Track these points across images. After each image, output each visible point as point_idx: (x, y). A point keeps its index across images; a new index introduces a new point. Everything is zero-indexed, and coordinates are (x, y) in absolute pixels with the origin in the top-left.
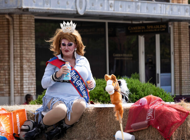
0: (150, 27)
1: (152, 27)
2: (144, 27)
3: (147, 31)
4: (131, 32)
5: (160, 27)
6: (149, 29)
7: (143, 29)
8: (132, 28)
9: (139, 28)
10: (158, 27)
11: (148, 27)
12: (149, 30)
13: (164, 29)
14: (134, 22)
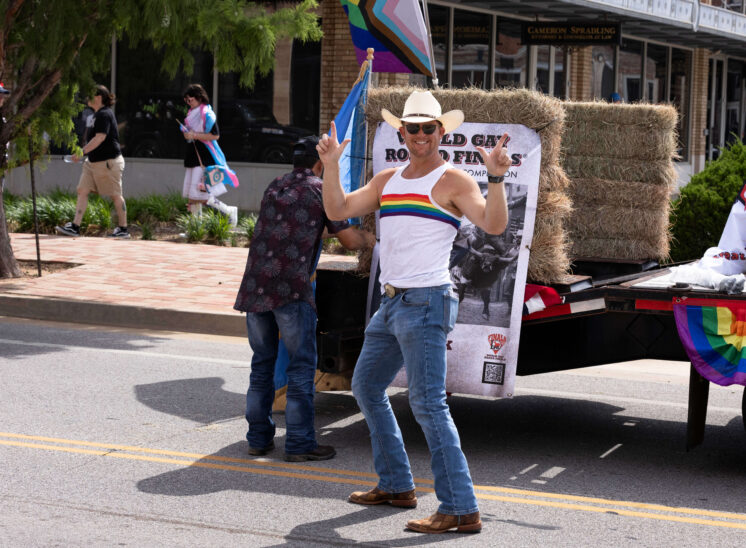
0: (578, 29)
1: (582, 30)
2: (564, 30)
3: (571, 37)
4: (533, 37)
5: (600, 30)
6: (575, 34)
7: (562, 34)
8: (536, 31)
9: (553, 30)
10: (597, 31)
11: (572, 29)
12: (577, 37)
13: (610, 37)
14: (541, 19)
